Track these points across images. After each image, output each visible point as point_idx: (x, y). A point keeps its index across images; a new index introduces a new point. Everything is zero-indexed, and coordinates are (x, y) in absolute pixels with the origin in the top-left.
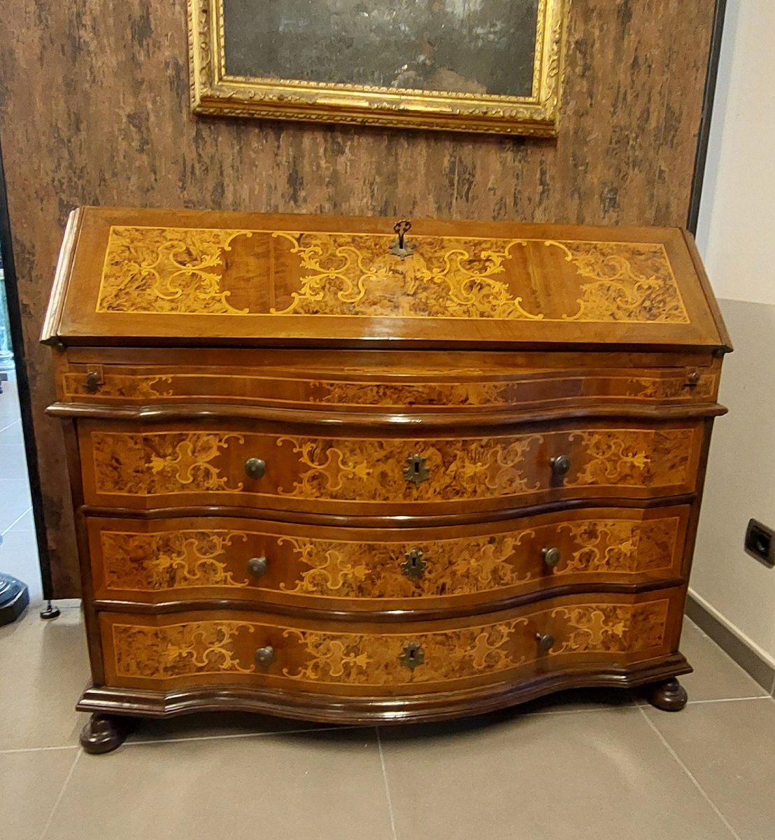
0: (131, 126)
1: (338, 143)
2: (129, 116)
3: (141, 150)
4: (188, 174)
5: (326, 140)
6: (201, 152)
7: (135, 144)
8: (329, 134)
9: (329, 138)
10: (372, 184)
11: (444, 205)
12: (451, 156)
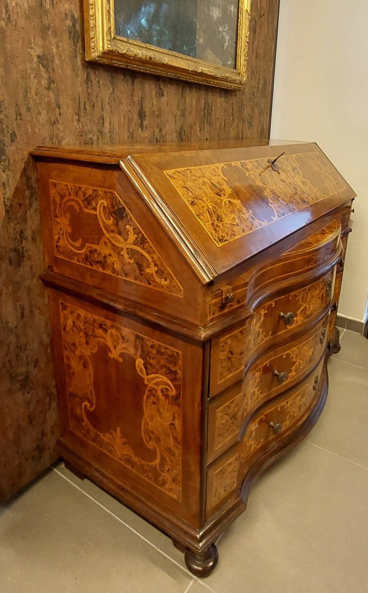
0: (41, 66)
1: (161, 89)
2: (39, 57)
3: (49, 88)
4: (82, 109)
5: (156, 87)
6: (90, 91)
7: (44, 82)
8: (157, 82)
9: (158, 86)
10: (175, 116)
11: (202, 128)
12: (205, 99)
